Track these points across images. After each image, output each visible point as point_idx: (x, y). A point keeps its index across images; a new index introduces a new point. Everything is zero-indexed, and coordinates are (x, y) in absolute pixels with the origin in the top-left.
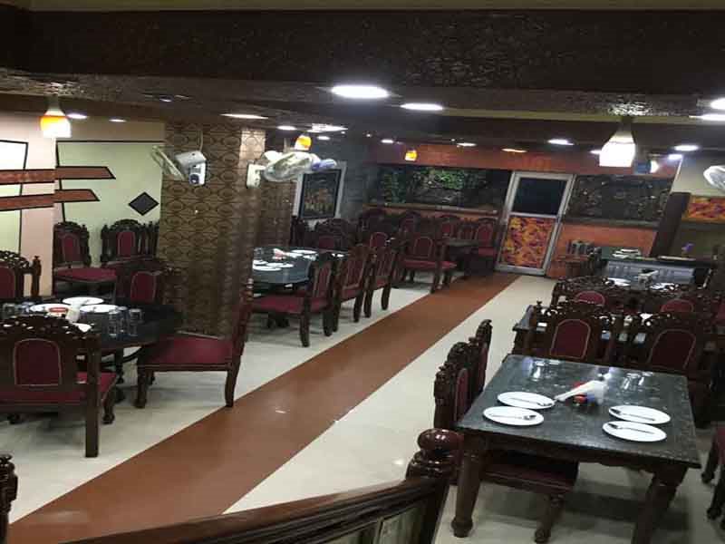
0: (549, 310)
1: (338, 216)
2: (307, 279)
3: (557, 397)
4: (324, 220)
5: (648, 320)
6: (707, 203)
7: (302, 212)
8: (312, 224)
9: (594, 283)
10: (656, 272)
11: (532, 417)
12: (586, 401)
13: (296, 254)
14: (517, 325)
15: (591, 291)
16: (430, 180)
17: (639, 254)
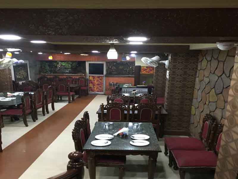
0: (106, 106)
1: (30, 79)
2: (22, 103)
3: (114, 135)
4: (25, 81)
5: (137, 106)
6: (146, 68)
7: (16, 79)
8: (20, 83)
9: (119, 96)
10: (137, 91)
11: (107, 142)
12: (123, 135)
13: (16, 94)
14: (97, 112)
15: (118, 98)
16: (59, 65)
17: (131, 85)
